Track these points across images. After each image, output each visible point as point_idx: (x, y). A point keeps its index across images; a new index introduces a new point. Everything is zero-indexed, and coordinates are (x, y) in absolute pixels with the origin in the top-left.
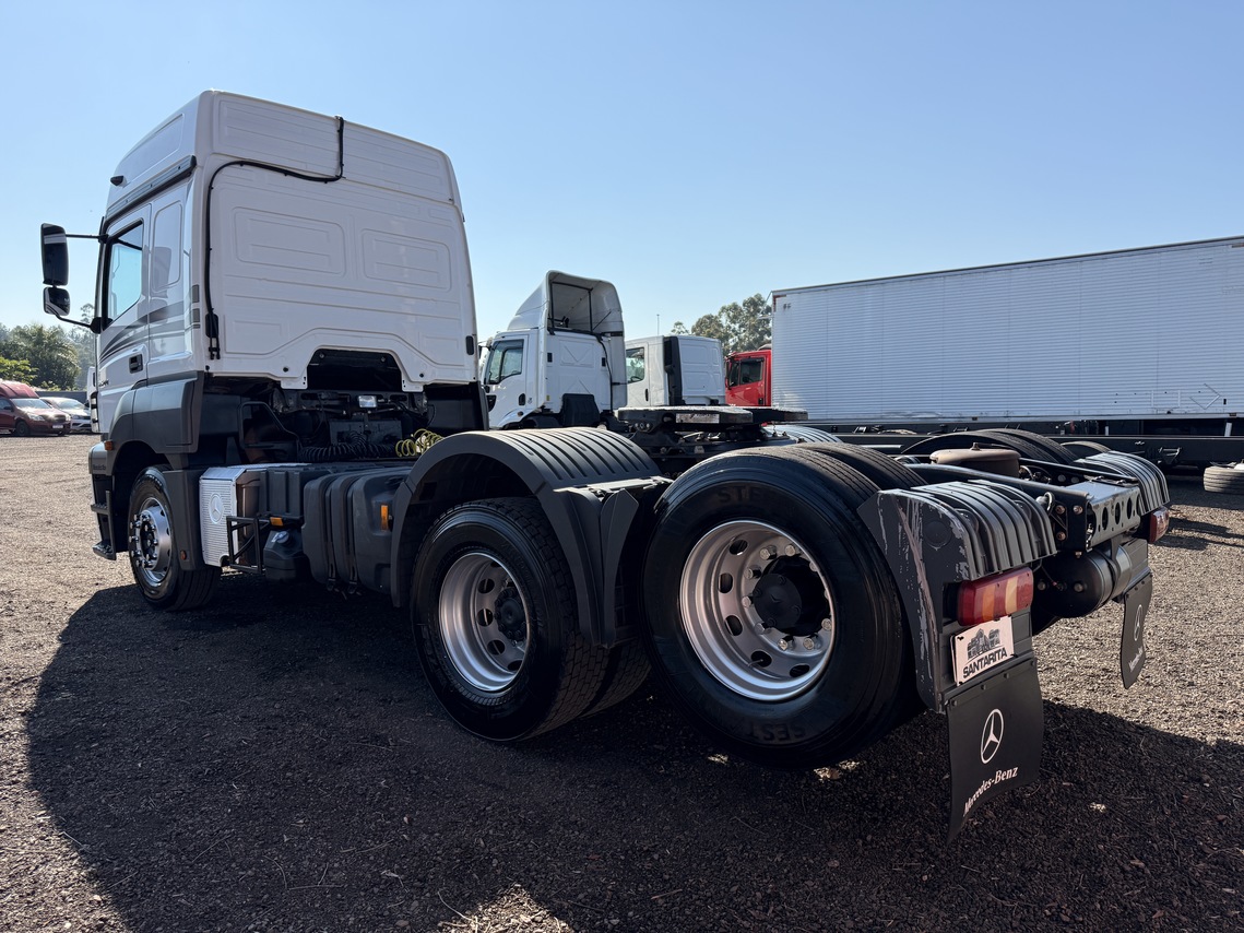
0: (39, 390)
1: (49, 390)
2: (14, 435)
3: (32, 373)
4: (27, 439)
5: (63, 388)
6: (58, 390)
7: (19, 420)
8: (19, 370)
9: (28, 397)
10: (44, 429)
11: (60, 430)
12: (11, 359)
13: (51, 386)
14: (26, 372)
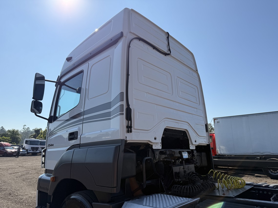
0: (11, 144)
1: (14, 144)
2: (3, 156)
3: (10, 140)
4: (6, 158)
5: (17, 144)
6: (16, 144)
7: (5, 152)
8: (7, 140)
9: (8, 146)
10: (11, 155)
11: (15, 155)
12: (6, 137)
13: (14, 143)
14: (9, 140)
